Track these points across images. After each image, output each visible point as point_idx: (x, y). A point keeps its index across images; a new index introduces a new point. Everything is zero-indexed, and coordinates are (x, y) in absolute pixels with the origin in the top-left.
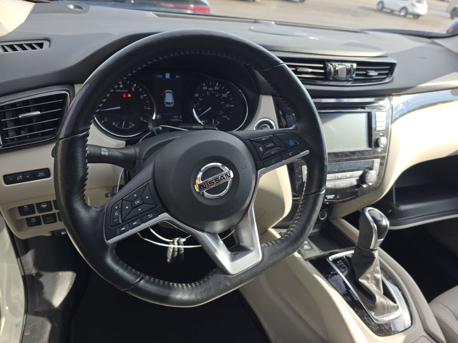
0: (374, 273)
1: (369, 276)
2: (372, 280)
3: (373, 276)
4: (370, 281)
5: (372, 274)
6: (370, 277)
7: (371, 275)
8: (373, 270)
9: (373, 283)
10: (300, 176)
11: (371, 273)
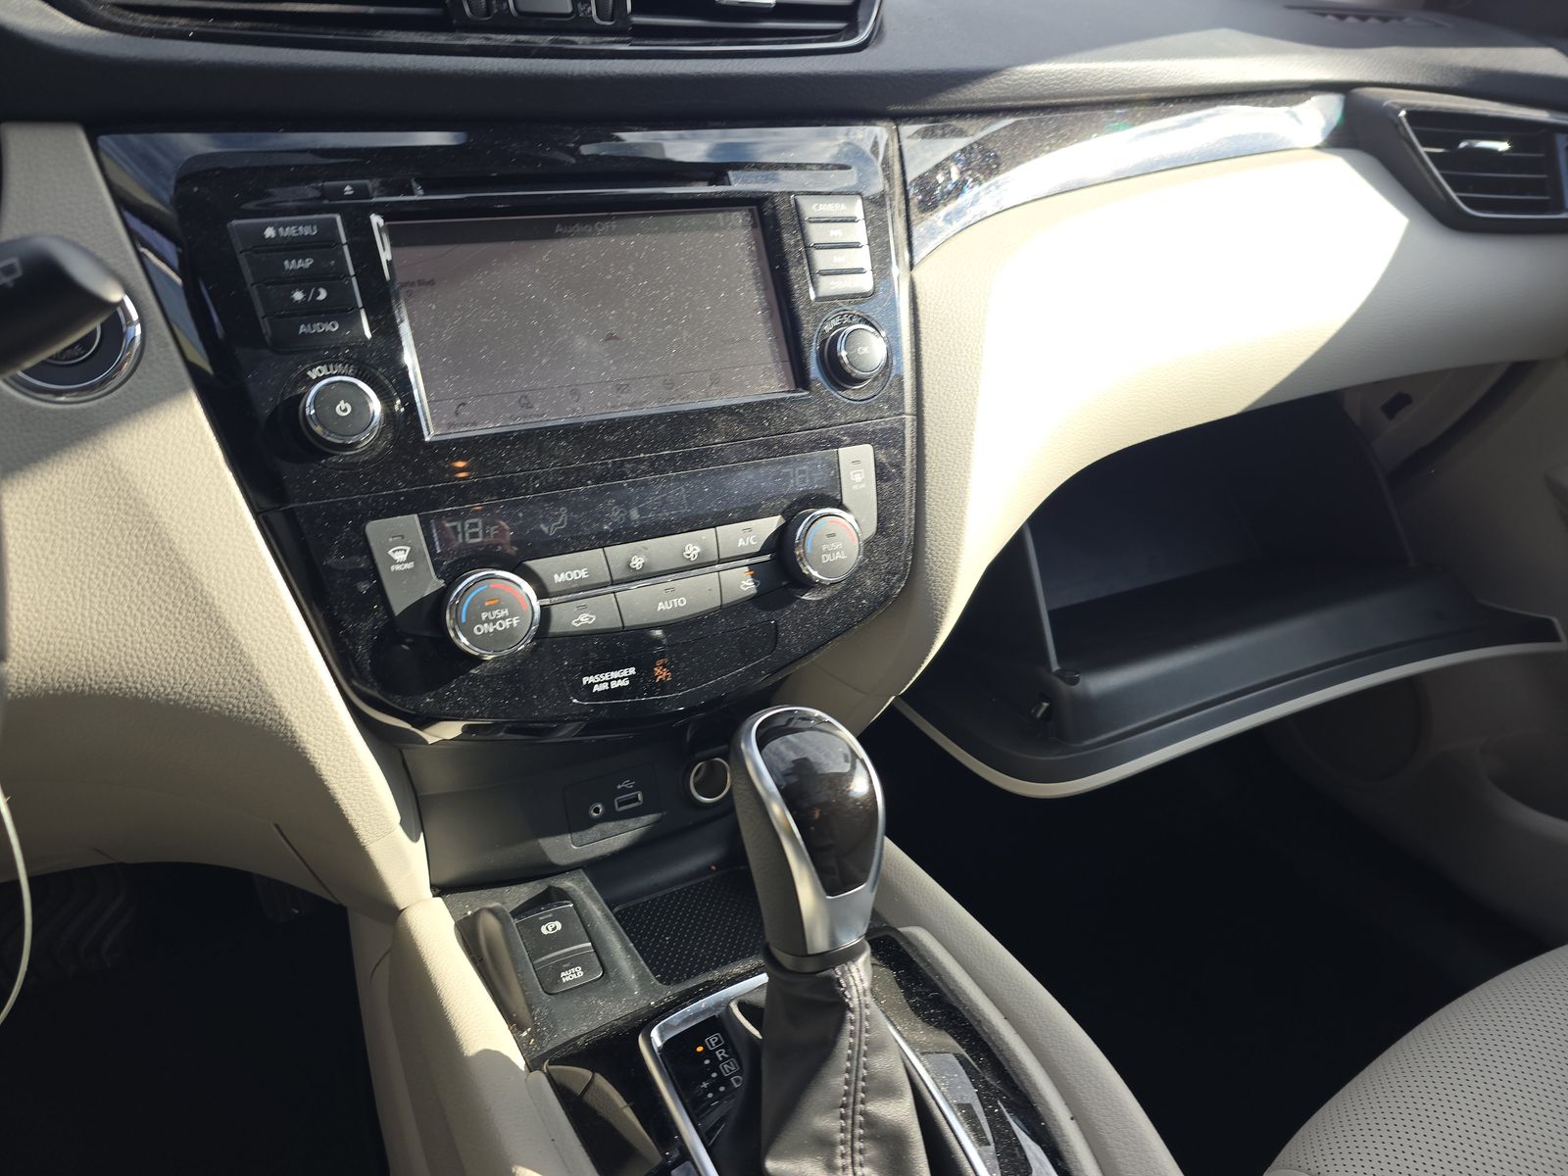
0: (863, 1102)
1: (828, 1123)
2: (858, 1145)
3: (860, 1118)
4: (843, 1156)
5: (847, 1107)
6: (843, 1130)
7: (843, 1117)
8: (847, 1083)
9: (870, 1162)
10: (364, 587)
11: (844, 1106)
